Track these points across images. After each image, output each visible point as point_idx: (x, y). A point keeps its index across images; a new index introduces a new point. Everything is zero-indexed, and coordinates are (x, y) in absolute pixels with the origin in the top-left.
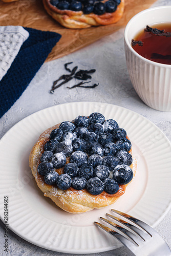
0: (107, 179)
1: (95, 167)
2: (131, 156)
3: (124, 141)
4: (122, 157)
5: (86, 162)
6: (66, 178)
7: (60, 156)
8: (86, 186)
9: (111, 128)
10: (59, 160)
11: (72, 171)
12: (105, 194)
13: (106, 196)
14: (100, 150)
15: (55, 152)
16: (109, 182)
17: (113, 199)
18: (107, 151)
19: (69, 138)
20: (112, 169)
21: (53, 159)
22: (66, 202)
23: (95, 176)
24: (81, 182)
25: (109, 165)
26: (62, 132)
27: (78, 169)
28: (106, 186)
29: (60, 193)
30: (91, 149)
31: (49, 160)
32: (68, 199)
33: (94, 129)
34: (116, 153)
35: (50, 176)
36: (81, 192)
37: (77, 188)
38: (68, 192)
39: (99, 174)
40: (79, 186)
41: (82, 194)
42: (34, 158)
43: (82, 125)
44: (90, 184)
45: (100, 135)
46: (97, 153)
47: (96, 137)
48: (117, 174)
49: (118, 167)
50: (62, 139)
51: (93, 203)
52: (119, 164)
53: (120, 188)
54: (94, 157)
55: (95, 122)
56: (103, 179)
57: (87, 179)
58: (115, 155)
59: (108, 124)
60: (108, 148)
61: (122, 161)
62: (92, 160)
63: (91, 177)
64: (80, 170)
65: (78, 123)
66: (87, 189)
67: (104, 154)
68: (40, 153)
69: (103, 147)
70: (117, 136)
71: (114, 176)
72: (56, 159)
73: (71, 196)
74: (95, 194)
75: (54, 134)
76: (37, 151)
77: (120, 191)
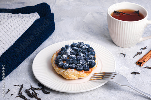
0: (84, 65)
1: (79, 60)
2: (95, 57)
3: (92, 51)
4: (91, 57)
5: (76, 59)
6: (67, 64)
7: (65, 56)
8: (75, 67)
9: (87, 47)
10: (64, 57)
11: (70, 61)
12: (84, 71)
13: (84, 72)
14: (82, 54)
15: (63, 55)
16: (85, 66)
17: (87, 74)
18: (85, 55)
19: (69, 50)
20: (87, 61)
21: (62, 57)
22: (67, 74)
23: (79, 63)
24: (73, 65)
25: (85, 59)
26: (65, 48)
27: (72, 61)
28: (84, 67)
29: (64, 70)
30: (78, 54)
31: (60, 58)
32: (68, 73)
33: (80, 48)
34: (89, 56)
35: (60, 63)
36: (73, 69)
37: (72, 68)
38: (68, 70)
39: (81, 63)
40: (72, 67)
41: (74, 71)
42: (54, 59)
43: (74, 46)
44: (77, 66)
45: (82, 50)
46: (80, 55)
47: (80, 50)
48: (89, 63)
49: (89, 60)
50: (66, 51)
51: (78, 74)
52: (90, 59)
53: (90, 69)
54: (79, 56)
55: (80, 45)
56: (83, 65)
57: (76, 65)
58: (88, 56)
59: (85, 46)
60: (85, 54)
61: (91, 58)
62: (78, 58)
63: (78, 64)
64: (73, 61)
65: (73, 45)
66: (76, 68)
67: (84, 56)
68: (56, 57)
69: (83, 53)
70: (89, 50)
71: (87, 64)
72: (63, 57)
73: (69, 71)
74: (79, 70)
75: (62, 49)
76: (55, 56)
77: (90, 70)
